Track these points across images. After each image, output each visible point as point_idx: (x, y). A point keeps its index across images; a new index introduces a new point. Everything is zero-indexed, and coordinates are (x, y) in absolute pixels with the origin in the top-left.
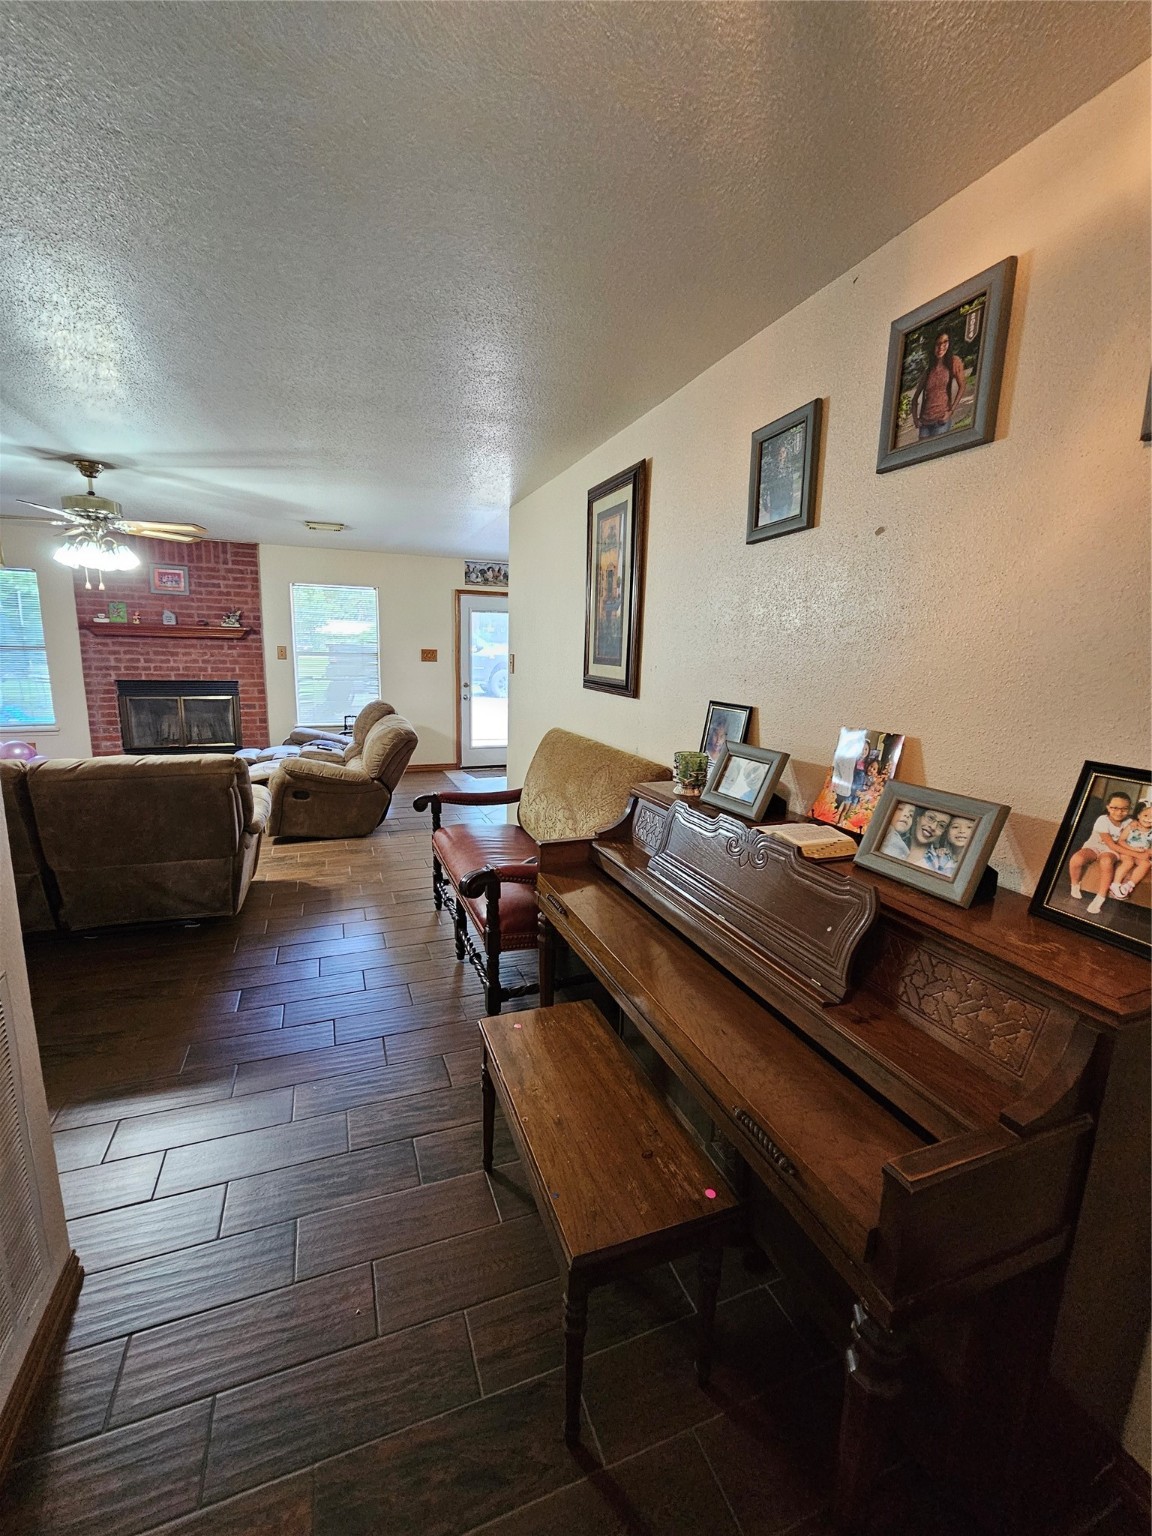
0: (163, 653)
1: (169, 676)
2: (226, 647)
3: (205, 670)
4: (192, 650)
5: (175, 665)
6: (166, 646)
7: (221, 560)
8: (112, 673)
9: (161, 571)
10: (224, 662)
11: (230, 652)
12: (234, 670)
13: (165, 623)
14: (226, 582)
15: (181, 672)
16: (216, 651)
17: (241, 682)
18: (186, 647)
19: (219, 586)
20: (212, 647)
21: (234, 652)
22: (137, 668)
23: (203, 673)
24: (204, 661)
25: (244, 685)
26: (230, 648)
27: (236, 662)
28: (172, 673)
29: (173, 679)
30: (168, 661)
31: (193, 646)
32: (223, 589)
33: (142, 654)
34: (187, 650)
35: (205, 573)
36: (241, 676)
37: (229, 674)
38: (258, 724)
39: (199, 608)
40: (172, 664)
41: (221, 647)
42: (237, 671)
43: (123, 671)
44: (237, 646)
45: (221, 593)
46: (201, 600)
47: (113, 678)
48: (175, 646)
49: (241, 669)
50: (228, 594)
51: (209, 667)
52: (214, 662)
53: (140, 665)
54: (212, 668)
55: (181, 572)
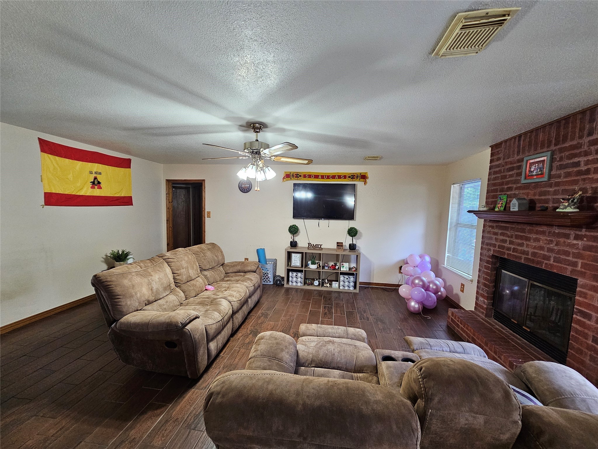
0: (521, 238)
1: (520, 258)
2: (572, 237)
3: (548, 258)
4: (542, 237)
5: (526, 249)
6: (523, 231)
7: (586, 132)
8: (492, 248)
9: (531, 161)
10: (567, 253)
11: (575, 242)
12: (575, 264)
13: (511, 210)
14: (585, 159)
15: (530, 257)
16: (562, 240)
17: (581, 281)
18: (537, 233)
19: (578, 164)
20: (559, 235)
21: (580, 243)
22: (503, 247)
23: (546, 262)
24: (550, 250)
25: (583, 286)
26: (577, 237)
27: (578, 256)
28: (523, 256)
29: (523, 261)
30: (522, 245)
31: (543, 233)
32: (583, 168)
33: (509, 237)
34: (537, 236)
35: (567, 153)
36: (583, 274)
37: (570, 268)
38: (590, 342)
39: (556, 193)
40: (525, 248)
41: (567, 236)
42: (579, 268)
43: (497, 249)
44: (585, 236)
45: (580, 173)
46: (557, 184)
47: (491, 253)
48: (530, 232)
49: (584, 265)
50: (588, 172)
51: (553, 255)
52: (559, 252)
53: (506, 245)
54: (555, 258)
55: (545, 158)
